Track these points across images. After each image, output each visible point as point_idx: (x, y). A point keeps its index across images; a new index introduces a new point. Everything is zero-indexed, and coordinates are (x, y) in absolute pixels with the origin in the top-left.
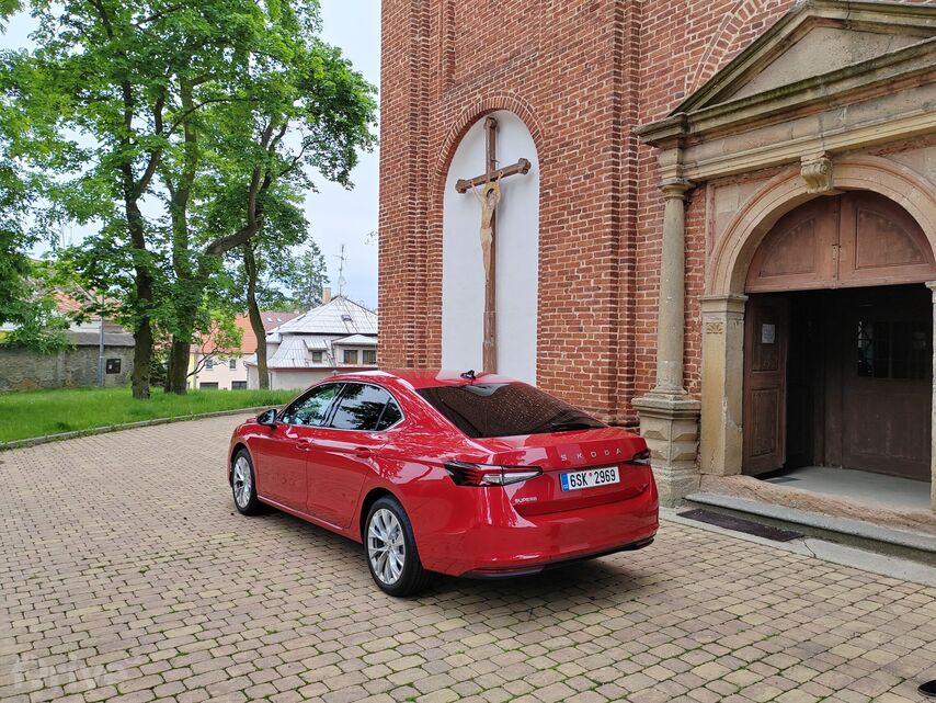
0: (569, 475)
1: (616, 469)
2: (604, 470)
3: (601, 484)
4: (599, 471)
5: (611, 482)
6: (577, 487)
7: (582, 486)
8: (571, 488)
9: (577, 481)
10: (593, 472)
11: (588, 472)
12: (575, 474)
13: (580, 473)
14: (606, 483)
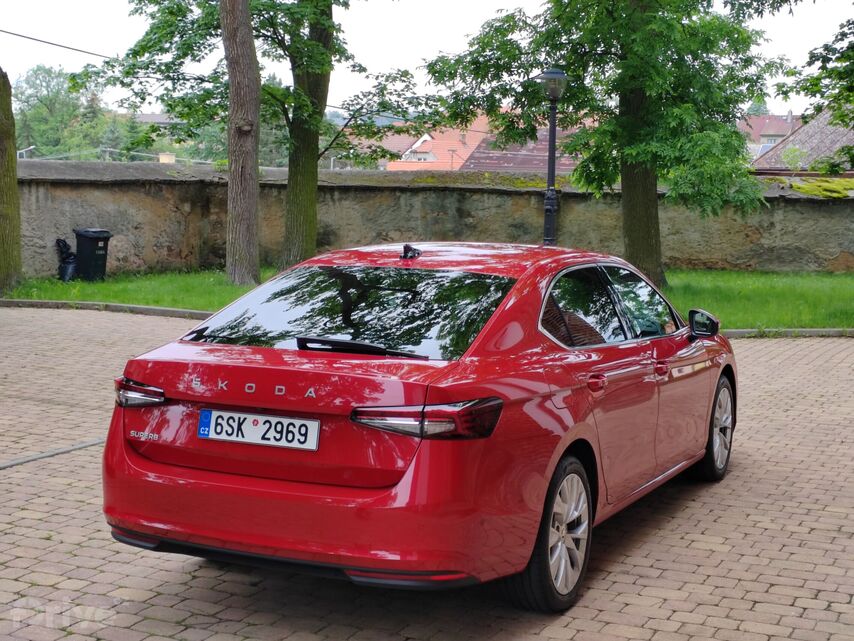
0: (215, 414)
1: (313, 427)
2: (286, 421)
3: (272, 442)
4: (274, 420)
5: (295, 445)
6: (223, 437)
7: (233, 438)
8: (213, 435)
9: (226, 427)
10: (261, 419)
11: (251, 418)
12: (226, 415)
13: (236, 416)
14: (283, 443)
